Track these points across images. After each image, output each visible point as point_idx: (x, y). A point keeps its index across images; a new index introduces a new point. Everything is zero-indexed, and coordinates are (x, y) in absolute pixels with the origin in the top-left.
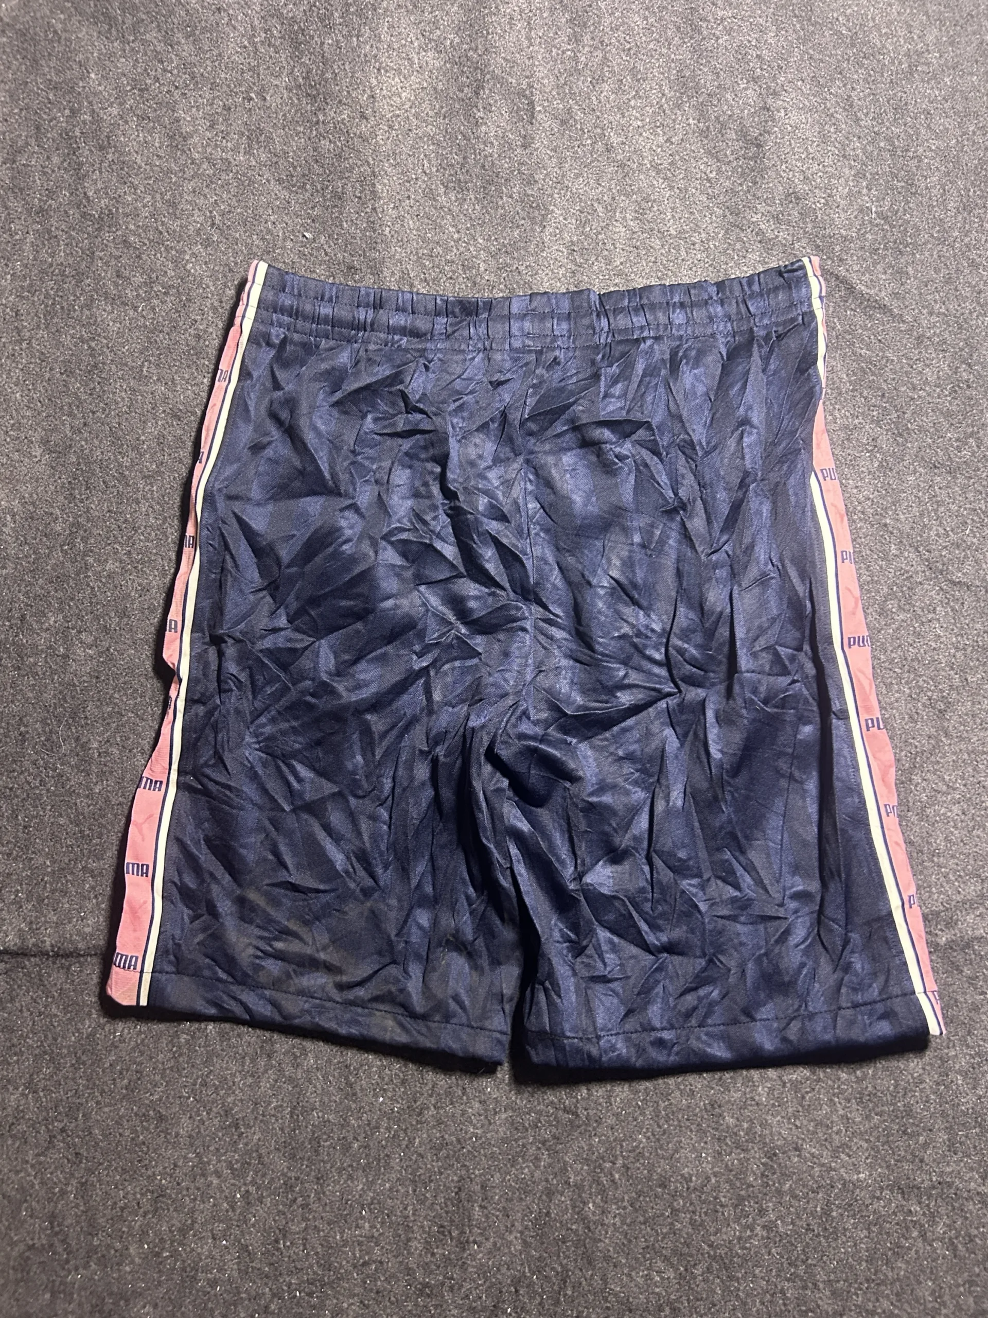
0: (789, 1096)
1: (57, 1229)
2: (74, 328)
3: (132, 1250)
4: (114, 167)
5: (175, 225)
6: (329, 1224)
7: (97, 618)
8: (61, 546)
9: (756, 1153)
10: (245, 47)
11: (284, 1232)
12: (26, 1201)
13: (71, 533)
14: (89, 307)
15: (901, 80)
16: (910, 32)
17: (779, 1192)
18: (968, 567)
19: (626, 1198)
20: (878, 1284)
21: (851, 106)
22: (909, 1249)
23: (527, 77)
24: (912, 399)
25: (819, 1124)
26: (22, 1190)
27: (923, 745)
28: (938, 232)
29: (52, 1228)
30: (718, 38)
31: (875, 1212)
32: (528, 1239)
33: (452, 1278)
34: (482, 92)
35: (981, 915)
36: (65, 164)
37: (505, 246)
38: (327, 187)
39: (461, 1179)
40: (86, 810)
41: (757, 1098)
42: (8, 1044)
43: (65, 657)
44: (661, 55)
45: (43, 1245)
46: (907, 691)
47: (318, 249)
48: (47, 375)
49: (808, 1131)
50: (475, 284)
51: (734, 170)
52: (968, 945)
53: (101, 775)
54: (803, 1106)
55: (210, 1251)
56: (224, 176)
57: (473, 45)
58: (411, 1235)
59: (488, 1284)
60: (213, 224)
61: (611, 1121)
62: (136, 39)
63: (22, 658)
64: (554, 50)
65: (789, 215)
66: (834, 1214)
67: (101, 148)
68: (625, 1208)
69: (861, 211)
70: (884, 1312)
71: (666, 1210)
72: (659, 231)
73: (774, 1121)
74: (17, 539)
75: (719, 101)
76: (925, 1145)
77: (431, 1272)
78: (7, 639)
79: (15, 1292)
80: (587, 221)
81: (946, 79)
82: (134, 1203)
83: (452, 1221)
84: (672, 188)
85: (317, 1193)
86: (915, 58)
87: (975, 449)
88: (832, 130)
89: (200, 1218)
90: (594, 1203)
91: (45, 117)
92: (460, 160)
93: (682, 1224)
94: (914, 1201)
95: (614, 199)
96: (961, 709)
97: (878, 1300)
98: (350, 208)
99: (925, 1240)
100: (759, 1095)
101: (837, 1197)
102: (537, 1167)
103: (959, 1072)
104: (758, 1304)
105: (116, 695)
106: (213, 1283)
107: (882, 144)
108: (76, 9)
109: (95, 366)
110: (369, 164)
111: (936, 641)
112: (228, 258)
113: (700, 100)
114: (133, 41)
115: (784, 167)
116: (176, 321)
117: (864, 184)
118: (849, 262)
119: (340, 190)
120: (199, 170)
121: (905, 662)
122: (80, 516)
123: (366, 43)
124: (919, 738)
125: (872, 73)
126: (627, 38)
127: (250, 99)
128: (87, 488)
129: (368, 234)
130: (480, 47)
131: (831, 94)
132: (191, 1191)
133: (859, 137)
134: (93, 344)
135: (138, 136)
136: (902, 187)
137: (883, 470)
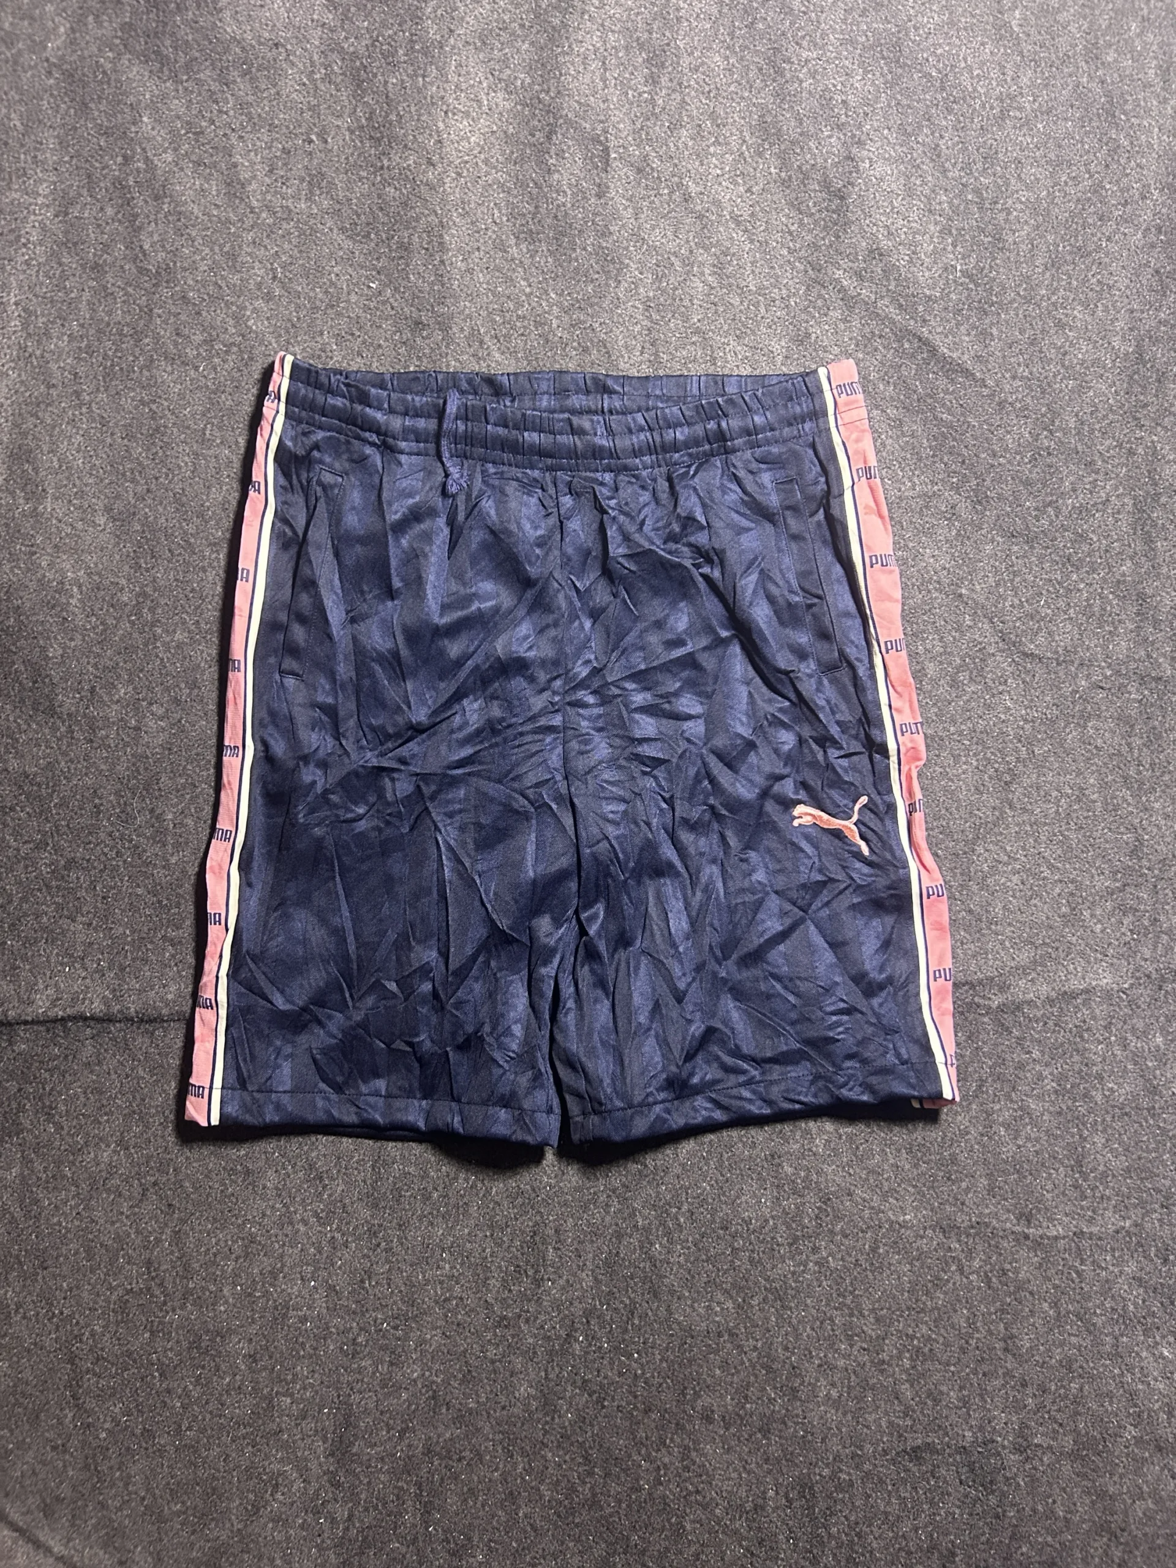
0: (843, 1148)
1: (153, 1274)
2: (134, 390)
3: (225, 1291)
4: (170, 218)
5: (235, 279)
6: (411, 1266)
7: (168, 689)
8: (128, 616)
9: (811, 1197)
10: (304, 84)
11: (369, 1274)
12: (123, 1249)
13: (138, 603)
14: (148, 367)
15: (992, 125)
16: (1004, 74)
17: (831, 1232)
18: (1040, 640)
19: (690, 1239)
20: (918, 1312)
21: (939, 156)
22: (948, 1281)
23: (602, 122)
24: (993, 466)
25: (871, 1172)
26: (118, 1238)
27: (988, 817)
28: (1025, 289)
29: (149, 1273)
30: (801, 82)
31: (918, 1250)
32: (600, 1277)
33: (528, 1311)
34: (554, 137)
35: (1032, 980)
36: (120, 216)
37: (578, 301)
38: (393, 237)
39: (537, 1224)
40: (164, 880)
41: (814, 1149)
42: (98, 1104)
43: (137, 729)
44: (742, 98)
45: (141, 1289)
46: (975, 763)
47: (384, 303)
48: (109, 440)
49: (860, 1177)
50: (547, 341)
51: (816, 222)
52: (1019, 1008)
53: (177, 846)
54: (857, 1157)
55: (300, 1292)
56: (285, 226)
57: (545, 87)
58: (489, 1274)
59: (561, 1315)
60: (274, 278)
61: (678, 1170)
62: (190, 78)
63: (94, 731)
64: (630, 92)
65: (872, 272)
66: (881, 1251)
67: (157, 198)
68: (689, 1248)
69: (946, 269)
70: (923, 1336)
71: (726, 1249)
72: (738, 287)
73: (829, 1169)
74: (84, 610)
75: (802, 149)
76: (967, 1190)
77: (509, 1306)
78: (78, 711)
79: (116, 1332)
80: (664, 275)
81: (1040, 126)
82: (226, 1249)
83: (527, 1262)
84: (752, 241)
85: (399, 1238)
86: (1008, 102)
87: (1054, 517)
88: (918, 182)
89: (289, 1262)
90: (661, 1244)
91: (97, 165)
92: (532, 209)
93: (742, 1262)
94: (954, 1239)
95: (691, 252)
96: (1026, 781)
97: (917, 1326)
98: (417, 260)
99: (962, 1273)
100: (817, 1146)
101: (884, 1236)
102: (607, 1213)
103: (1003, 1124)
104: (808, 1329)
105: (189, 767)
106: (303, 1320)
107: (970, 197)
108: (125, 46)
109: (157, 430)
110: (436, 214)
111: (1005, 713)
112: (291, 313)
113: (783, 147)
114: (187, 81)
115: (867, 222)
116: (238, 381)
117: (950, 241)
118: (932, 323)
119: (406, 240)
120: (258, 218)
121: (973, 734)
122: (147, 585)
123: (432, 84)
124: (984, 809)
125: (962, 119)
126: (707, 80)
127: (311, 142)
128: (153, 557)
129: (436, 288)
130: (553, 89)
131: (918, 143)
132: (280, 1238)
133: (946, 190)
134: (154, 407)
135: (194, 184)
136: (990, 242)
137: (960, 539)
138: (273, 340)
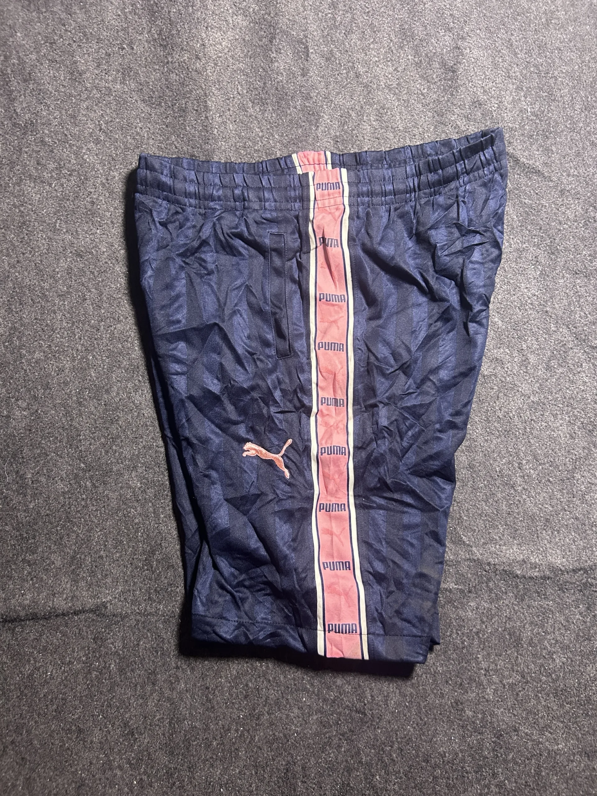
2: (9, 198)
4: (34, 93)
5: (76, 130)
7: (29, 390)
8: (3, 343)
9: (487, 734)
10: (119, 15)
13: (10, 334)
14: (19, 184)
15: (542, 29)
17: (505, 761)
19: (402, 770)
21: (511, 45)
23: (303, 31)
24: (560, 230)
25: (529, 712)
27: (580, 454)
28: (570, 124)
31: (570, 771)
34: (274, 41)
38: (175, 104)
39: (288, 763)
40: (24, 520)
41: (486, 696)
43: (8, 417)
44: (389, 15)
46: (567, 419)
47: (171, 144)
49: (522, 717)
51: (439, 87)
53: (34, 496)
54: (517, 701)
56: (107, 98)
57: (268, 11)
60: (101, 129)
61: (388, 717)
62: (47, 10)
64: (320, 14)
65: (475, 115)
66: (543, 774)
67: (25, 81)
68: (401, 778)
69: (521, 111)
71: (429, 777)
73: (498, 712)
75: (427, 43)
80: (346, 122)
81: (570, 28)
84: (399, 100)
85: (189, 778)
86: (550, 15)
88: (500, 60)
90: (380, 775)
92: (262, 85)
95: (362, 107)
98: (191, 117)
100: (488, 694)
101: (544, 762)
102: (339, 752)
105: (43, 442)
107: (532, 69)
109: (24, 223)
110: (202, 89)
111: (584, 386)
112: (111, 152)
113: (415, 43)
114: (45, 12)
115: (470, 85)
116: (78, 193)
117: (522, 94)
118: (515, 144)
119: (184, 106)
120: (90, 94)
121: (564, 400)
122: (16, 322)
123: (198, 10)
124: (577, 449)
125: (523, 24)
126: (367, 5)
127: (123, 49)
128: (21, 304)
129: (203, 134)
130: (272, 12)
131: (498, 37)
132: (102, 781)
133: (518, 65)
134: (22, 209)
135: (49, 73)
136: (546, 96)
137: (543, 277)
138: (100, 168)
